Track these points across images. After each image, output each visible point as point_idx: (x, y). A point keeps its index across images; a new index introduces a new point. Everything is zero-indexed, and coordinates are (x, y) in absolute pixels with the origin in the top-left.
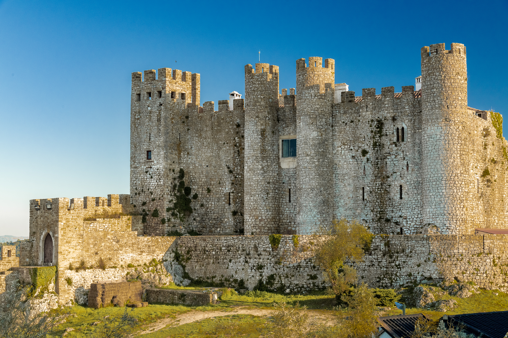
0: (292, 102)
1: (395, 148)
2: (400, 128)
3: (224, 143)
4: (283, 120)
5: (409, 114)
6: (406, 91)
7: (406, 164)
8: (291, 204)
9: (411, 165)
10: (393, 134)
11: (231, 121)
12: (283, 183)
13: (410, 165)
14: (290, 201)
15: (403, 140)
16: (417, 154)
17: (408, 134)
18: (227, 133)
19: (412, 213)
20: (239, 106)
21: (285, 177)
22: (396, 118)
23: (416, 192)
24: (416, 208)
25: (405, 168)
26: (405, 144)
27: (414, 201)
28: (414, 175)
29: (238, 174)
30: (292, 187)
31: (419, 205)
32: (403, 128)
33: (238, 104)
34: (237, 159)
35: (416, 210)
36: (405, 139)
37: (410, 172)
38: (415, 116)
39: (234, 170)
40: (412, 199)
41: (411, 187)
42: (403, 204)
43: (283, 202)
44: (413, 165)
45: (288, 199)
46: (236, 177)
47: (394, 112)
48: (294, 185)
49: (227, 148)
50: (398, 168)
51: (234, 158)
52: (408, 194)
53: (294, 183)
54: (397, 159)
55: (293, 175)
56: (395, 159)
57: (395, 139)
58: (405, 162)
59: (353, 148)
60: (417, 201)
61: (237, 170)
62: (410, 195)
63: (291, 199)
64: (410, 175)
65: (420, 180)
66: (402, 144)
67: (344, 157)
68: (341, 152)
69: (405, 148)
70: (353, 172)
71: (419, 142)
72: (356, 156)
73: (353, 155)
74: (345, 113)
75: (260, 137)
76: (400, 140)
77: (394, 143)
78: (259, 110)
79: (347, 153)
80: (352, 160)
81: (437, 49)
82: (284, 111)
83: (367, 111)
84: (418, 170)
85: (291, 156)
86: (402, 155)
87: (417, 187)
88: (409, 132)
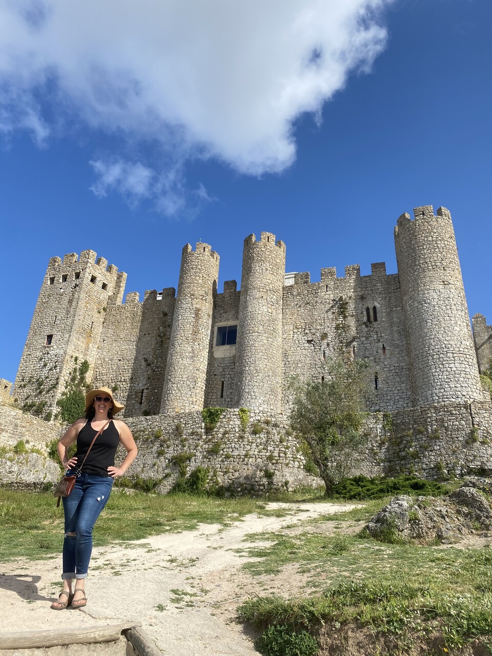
0: (233, 287)
1: (366, 330)
2: (371, 307)
3: (145, 334)
4: (221, 306)
5: (383, 292)
6: (376, 268)
8: (223, 399)
9: (388, 348)
10: (362, 313)
11: (157, 310)
12: (215, 375)
14: (222, 396)
16: (396, 335)
17: (382, 313)
18: (151, 323)
20: (169, 295)
21: (218, 368)
22: (364, 296)
25: (381, 351)
26: (378, 324)
28: (394, 360)
29: (158, 367)
30: (227, 379)
32: (375, 308)
34: (159, 350)
35: (401, 403)
36: (378, 319)
37: (388, 356)
38: (390, 293)
39: (153, 363)
40: (394, 389)
41: (391, 374)
42: (381, 396)
43: (213, 397)
44: (392, 348)
45: (220, 394)
46: (154, 371)
47: (362, 291)
49: (148, 339)
50: (371, 352)
51: (155, 350)
52: (386, 383)
53: (229, 374)
54: (369, 342)
55: (229, 364)
56: (366, 342)
57: (365, 319)
58: (381, 345)
60: (401, 391)
61: (157, 362)
62: (390, 383)
63: (224, 394)
64: (388, 360)
65: (403, 364)
66: (375, 324)
67: (297, 342)
68: (293, 337)
69: (379, 328)
70: (308, 359)
71: (398, 321)
72: (312, 341)
73: (309, 339)
74: (299, 294)
75: (194, 316)
76: (372, 319)
77: (364, 323)
78: (195, 288)
79: (300, 337)
80: (307, 345)
81: (423, 212)
82: (224, 297)
83: (327, 291)
84: (399, 353)
85: (228, 344)
86: (375, 336)
87: (400, 374)
88: (384, 311)
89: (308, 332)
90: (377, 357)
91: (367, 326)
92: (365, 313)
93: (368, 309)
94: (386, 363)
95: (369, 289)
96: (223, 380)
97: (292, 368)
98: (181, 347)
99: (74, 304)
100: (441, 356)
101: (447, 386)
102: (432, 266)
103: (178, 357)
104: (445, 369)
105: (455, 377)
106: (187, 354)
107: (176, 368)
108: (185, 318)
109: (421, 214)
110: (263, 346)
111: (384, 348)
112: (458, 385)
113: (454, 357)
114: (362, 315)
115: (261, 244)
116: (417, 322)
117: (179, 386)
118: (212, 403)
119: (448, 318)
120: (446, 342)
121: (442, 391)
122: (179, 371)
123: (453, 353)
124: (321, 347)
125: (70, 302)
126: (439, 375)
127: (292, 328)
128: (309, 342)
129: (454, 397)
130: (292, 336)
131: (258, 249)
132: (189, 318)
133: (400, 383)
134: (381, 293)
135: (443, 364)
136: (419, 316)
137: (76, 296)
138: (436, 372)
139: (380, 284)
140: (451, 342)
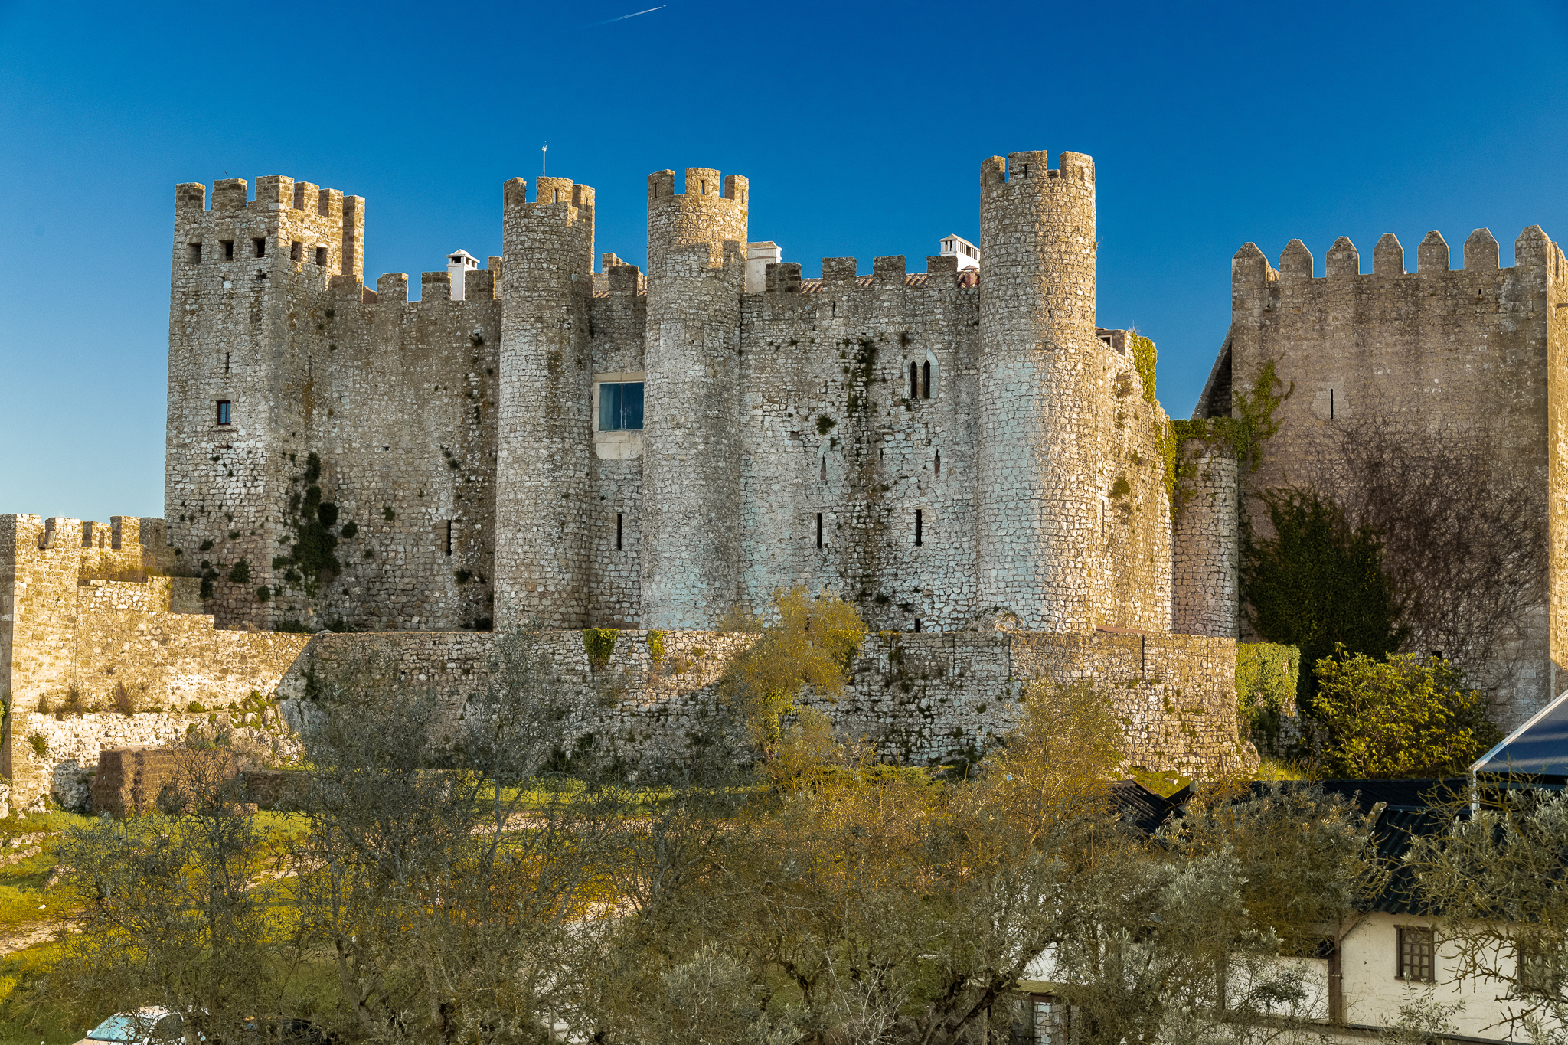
0: (631, 285)
1: (907, 415)
2: (920, 364)
3: (436, 388)
4: (604, 332)
5: (945, 330)
6: (937, 270)
7: (934, 455)
8: (621, 554)
9: (946, 460)
10: (901, 377)
11: (457, 329)
12: (603, 498)
13: (942, 459)
14: (619, 547)
15: (927, 395)
16: (962, 431)
17: (940, 379)
18: (446, 360)
19: (946, 581)
20: (480, 290)
21: (606, 483)
22: (909, 337)
23: (957, 528)
24: (957, 568)
25: (931, 466)
26: (931, 406)
27: (952, 552)
28: (955, 485)
29: (475, 472)
30: (627, 510)
31: (965, 562)
32: (927, 365)
33: (478, 285)
34: (474, 431)
35: (958, 575)
36: (933, 393)
37: (943, 477)
38: (959, 333)
39: (464, 462)
40: (947, 546)
41: (945, 516)
42: (925, 559)
43: (601, 548)
44: (953, 460)
45: (614, 540)
46: (468, 481)
47: (905, 323)
48: (631, 503)
49: (446, 400)
50: (912, 467)
51: (464, 430)
52: (937, 533)
53: (631, 498)
54: (910, 444)
55: (631, 477)
56: (905, 443)
57: (906, 391)
58: (931, 451)
59: (794, 411)
60: (960, 552)
61: (472, 460)
62: (942, 534)
63: (624, 542)
64: (943, 485)
65: (969, 496)
66: (925, 403)
67: (772, 431)
68: (765, 420)
69: (932, 413)
70: (792, 473)
71: (969, 400)
72: (800, 433)
73: (795, 430)
74: (775, 318)
76: (920, 391)
77: (904, 402)
79: (777, 424)
80: (791, 442)
83: (834, 317)
84: (963, 472)
85: (626, 428)
86: (923, 431)
87: (961, 516)
88: (944, 374)
90: (924, 478)
91: (909, 408)
92: (907, 377)
93: (914, 365)
94: (938, 492)
95: (920, 319)
96: (620, 510)
111: (937, 458)
114: (902, 381)
118: (599, 559)
124: (820, 447)
127: (761, 398)
128: (795, 435)
130: (760, 420)
134: (941, 332)
139: (939, 311)
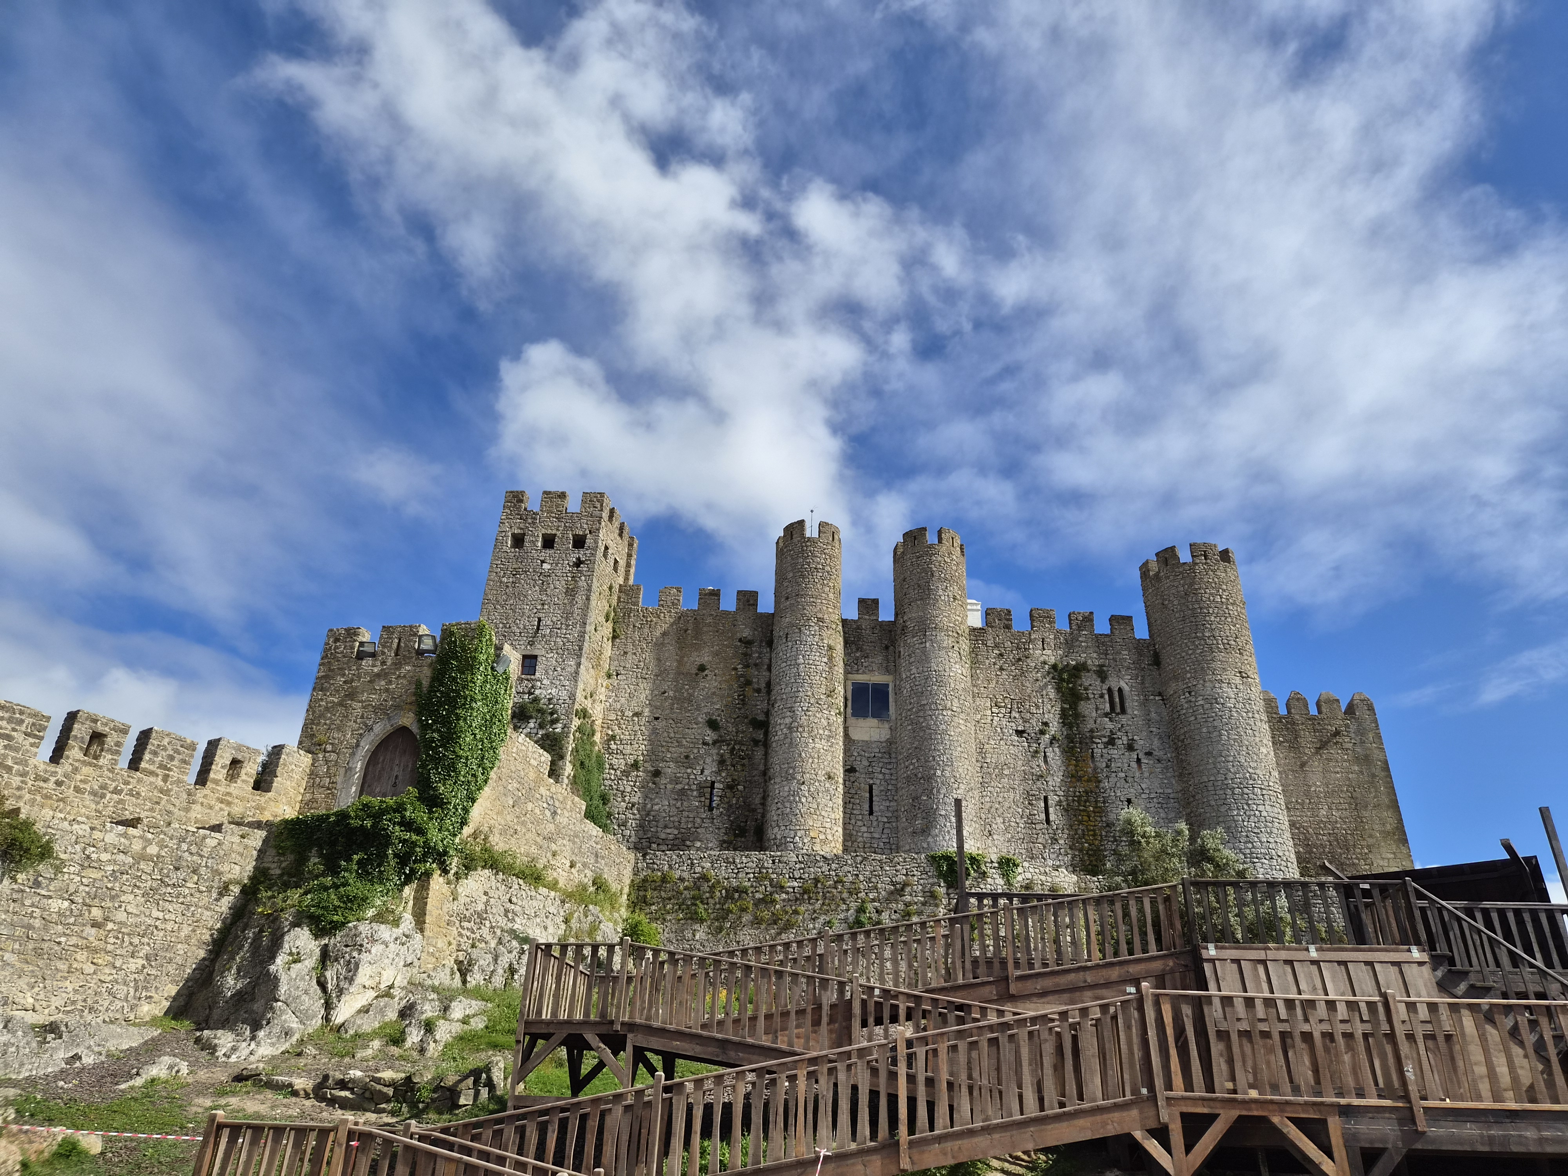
1: (1110, 725)
2: (1115, 689)
4: (855, 644)
5: (1133, 664)
7: (1135, 757)
8: (873, 818)
9: (1146, 761)
10: (1101, 697)
12: (857, 772)
13: (1143, 761)
14: (871, 813)
15: (1123, 711)
16: (1157, 740)
17: (1132, 701)
21: (860, 760)
22: (1105, 669)
23: (1163, 816)
25: (1134, 765)
26: (1128, 720)
28: (1156, 782)
29: (740, 743)
30: (878, 782)
32: (1120, 690)
34: (740, 709)
36: (1129, 711)
37: (1146, 774)
39: (730, 733)
41: (1151, 806)
43: (856, 811)
44: (1152, 762)
45: (866, 806)
47: (1100, 659)
48: (881, 776)
50: (1118, 765)
53: (881, 773)
54: (1114, 747)
55: (881, 756)
56: (1110, 747)
57: (1106, 707)
58: (1133, 754)
63: (875, 808)
64: (1147, 781)
65: (1170, 791)
66: (1124, 719)
67: (999, 729)
68: (992, 720)
69: (1130, 726)
70: (1020, 763)
71: (1158, 718)
72: (1023, 732)
73: (1020, 728)
74: (996, 646)
75: (825, 660)
76: (1118, 710)
77: (1106, 715)
78: (825, 608)
79: (1004, 723)
80: (1016, 738)
81: (1205, 552)
82: (859, 628)
83: (1044, 649)
84: (1162, 772)
85: (873, 716)
86: (1125, 738)
87: (1165, 806)
88: (1136, 698)
89: (1017, 715)
90: (1130, 774)
91: (1111, 720)
92: (1107, 697)
93: (1110, 690)
94: (1144, 786)
95: (1111, 657)
96: (871, 782)
97: (994, 776)
98: (809, 716)
99: (580, 599)
100: (1246, 790)
101: (1256, 839)
102: (1223, 644)
103: (805, 735)
104: (1252, 813)
105: (1266, 827)
106: (821, 732)
107: (803, 755)
108: (811, 662)
109: (1201, 555)
110: (960, 734)
111: (1139, 759)
112: (1271, 840)
113: (1263, 795)
114: (1102, 700)
115: (943, 549)
116: (1204, 730)
117: (812, 789)
118: (853, 821)
119: (1250, 731)
120: (1251, 770)
121: (1250, 845)
122: (810, 761)
123: (1261, 789)
124: (1039, 744)
125: (571, 592)
126: (1243, 821)
127: (988, 704)
128: (1019, 733)
129: (1267, 857)
130: (990, 718)
131: (940, 559)
132: (819, 663)
133: (1167, 821)
134: (1129, 668)
135: (1248, 805)
136: (1206, 721)
137: (582, 583)
138: (1238, 815)
139: (1126, 652)
140: (1258, 771)
